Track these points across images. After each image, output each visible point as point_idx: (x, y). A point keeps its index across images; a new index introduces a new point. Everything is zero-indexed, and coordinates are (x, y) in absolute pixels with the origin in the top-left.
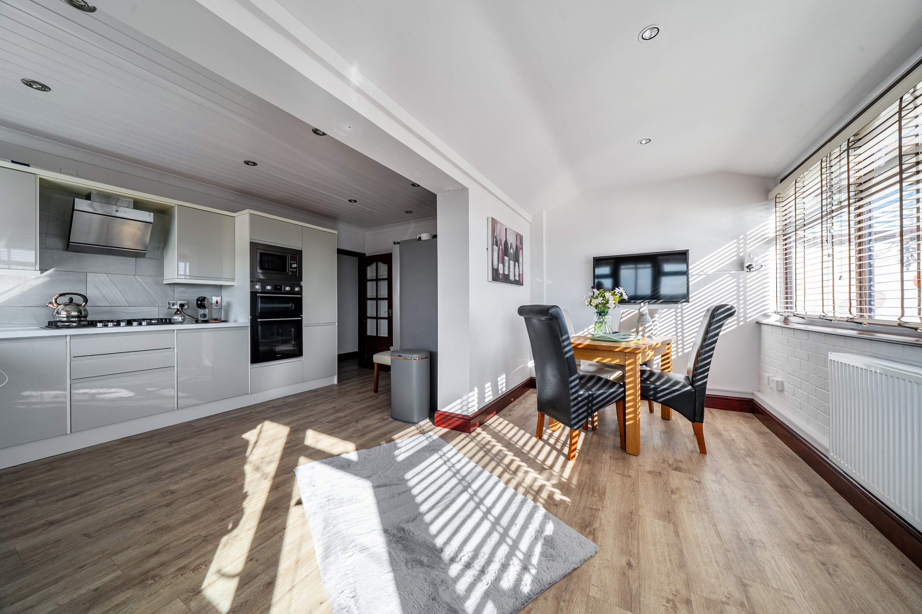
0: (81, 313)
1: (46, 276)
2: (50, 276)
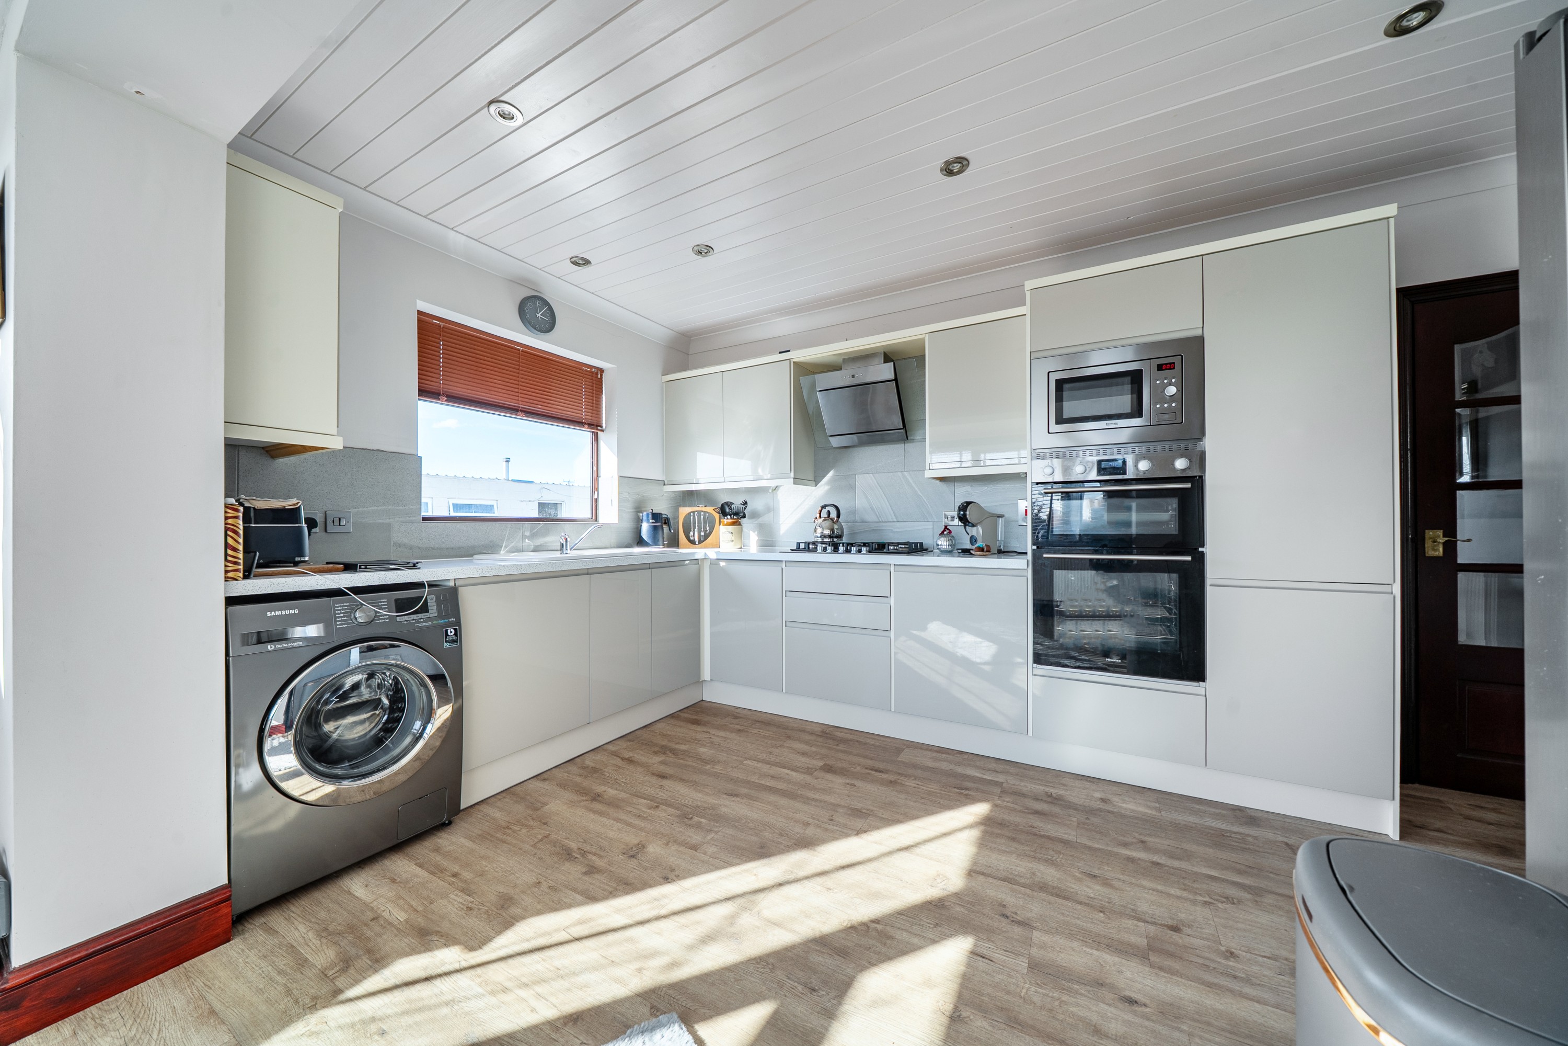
0: (833, 532)
1: (827, 483)
2: (830, 482)
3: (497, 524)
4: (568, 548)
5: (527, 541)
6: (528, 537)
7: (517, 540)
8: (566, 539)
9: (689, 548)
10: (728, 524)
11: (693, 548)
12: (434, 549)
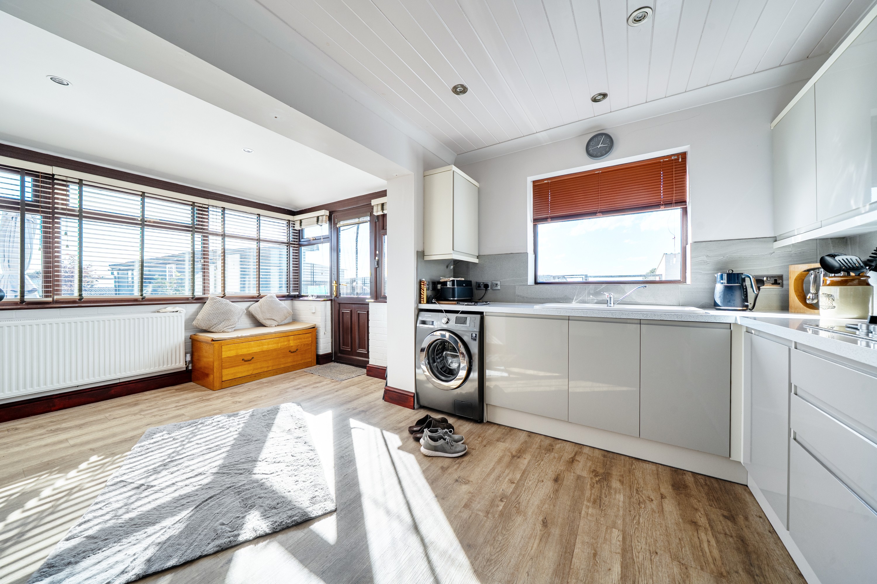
3: (570, 286)
4: (612, 302)
5: (591, 296)
6: (593, 295)
7: (584, 296)
8: (610, 298)
9: (804, 313)
10: (833, 284)
11: (811, 314)
12: (533, 298)
